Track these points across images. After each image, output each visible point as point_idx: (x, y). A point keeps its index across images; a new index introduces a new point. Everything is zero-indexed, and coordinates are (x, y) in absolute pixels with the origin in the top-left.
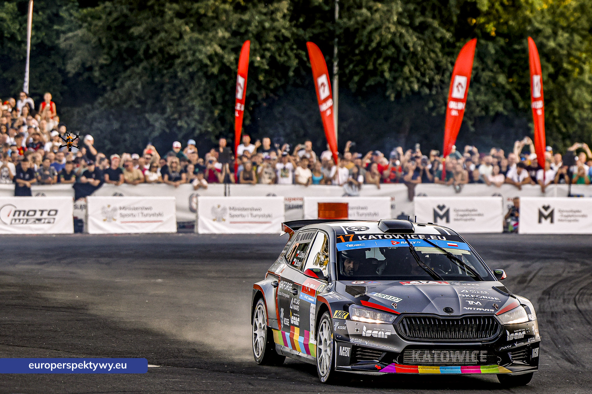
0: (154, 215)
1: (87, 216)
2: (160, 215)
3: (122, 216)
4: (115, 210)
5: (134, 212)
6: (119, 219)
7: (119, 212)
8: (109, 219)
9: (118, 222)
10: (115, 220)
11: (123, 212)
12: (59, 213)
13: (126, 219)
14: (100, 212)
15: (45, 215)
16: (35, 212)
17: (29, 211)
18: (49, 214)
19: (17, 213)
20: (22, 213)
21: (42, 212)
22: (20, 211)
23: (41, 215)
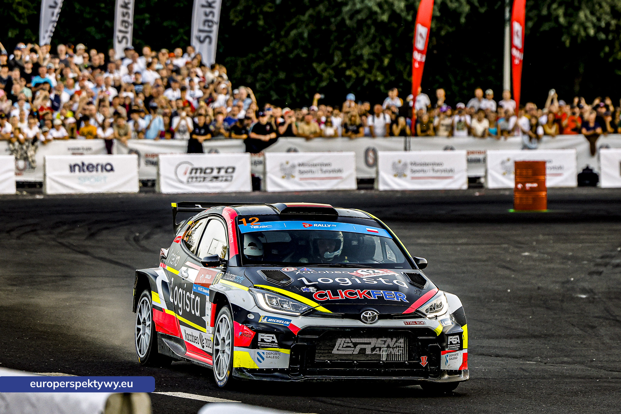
0: (333, 171)
1: (264, 173)
2: (340, 171)
3: (301, 172)
4: (294, 166)
5: (313, 169)
6: (298, 176)
7: (298, 168)
8: (288, 176)
9: (297, 179)
10: (293, 177)
11: (302, 168)
12: (236, 171)
13: (305, 176)
14: (278, 169)
15: (223, 172)
16: (212, 169)
17: (206, 169)
18: (226, 172)
19: (194, 171)
20: (199, 171)
21: (219, 169)
22: (197, 169)
23: (219, 172)
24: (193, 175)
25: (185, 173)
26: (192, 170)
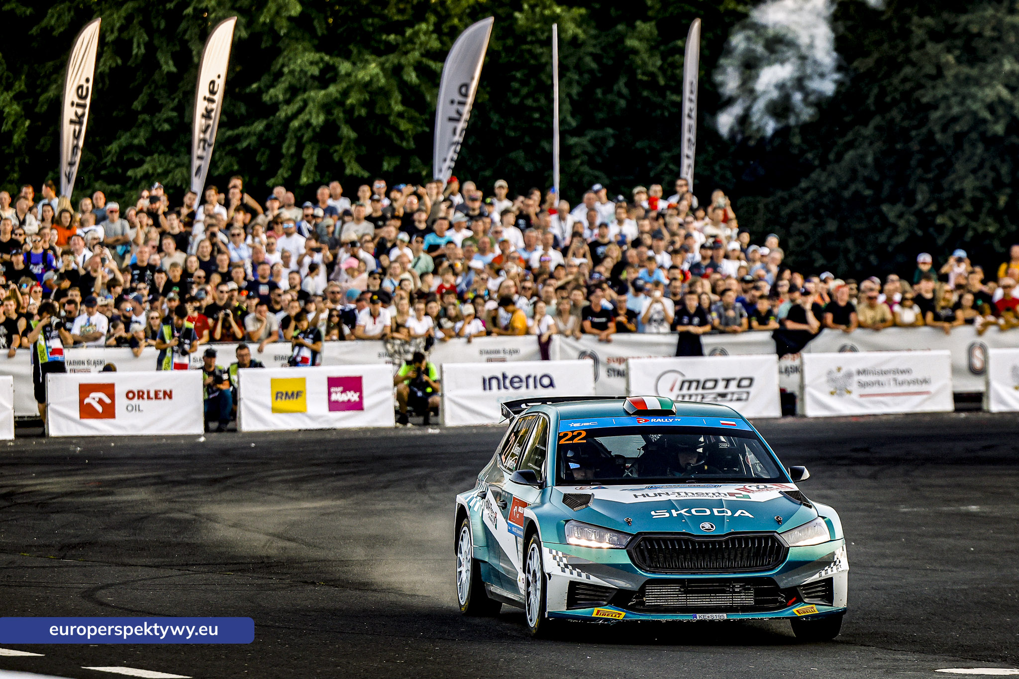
0: (915, 382)
1: (802, 387)
2: (925, 381)
3: (862, 385)
4: (849, 375)
5: (882, 378)
6: (856, 390)
7: (856, 378)
8: (839, 390)
9: (855, 396)
10: (849, 392)
11: (864, 378)
12: (755, 383)
13: (868, 390)
14: (824, 379)
15: (733, 386)
16: (716, 381)
17: (705, 382)
18: (739, 386)
19: (686, 385)
20: (694, 385)
21: (728, 381)
22: (690, 382)
23: (726, 387)
24: (685, 391)
25: (672, 390)
26: (683, 382)
